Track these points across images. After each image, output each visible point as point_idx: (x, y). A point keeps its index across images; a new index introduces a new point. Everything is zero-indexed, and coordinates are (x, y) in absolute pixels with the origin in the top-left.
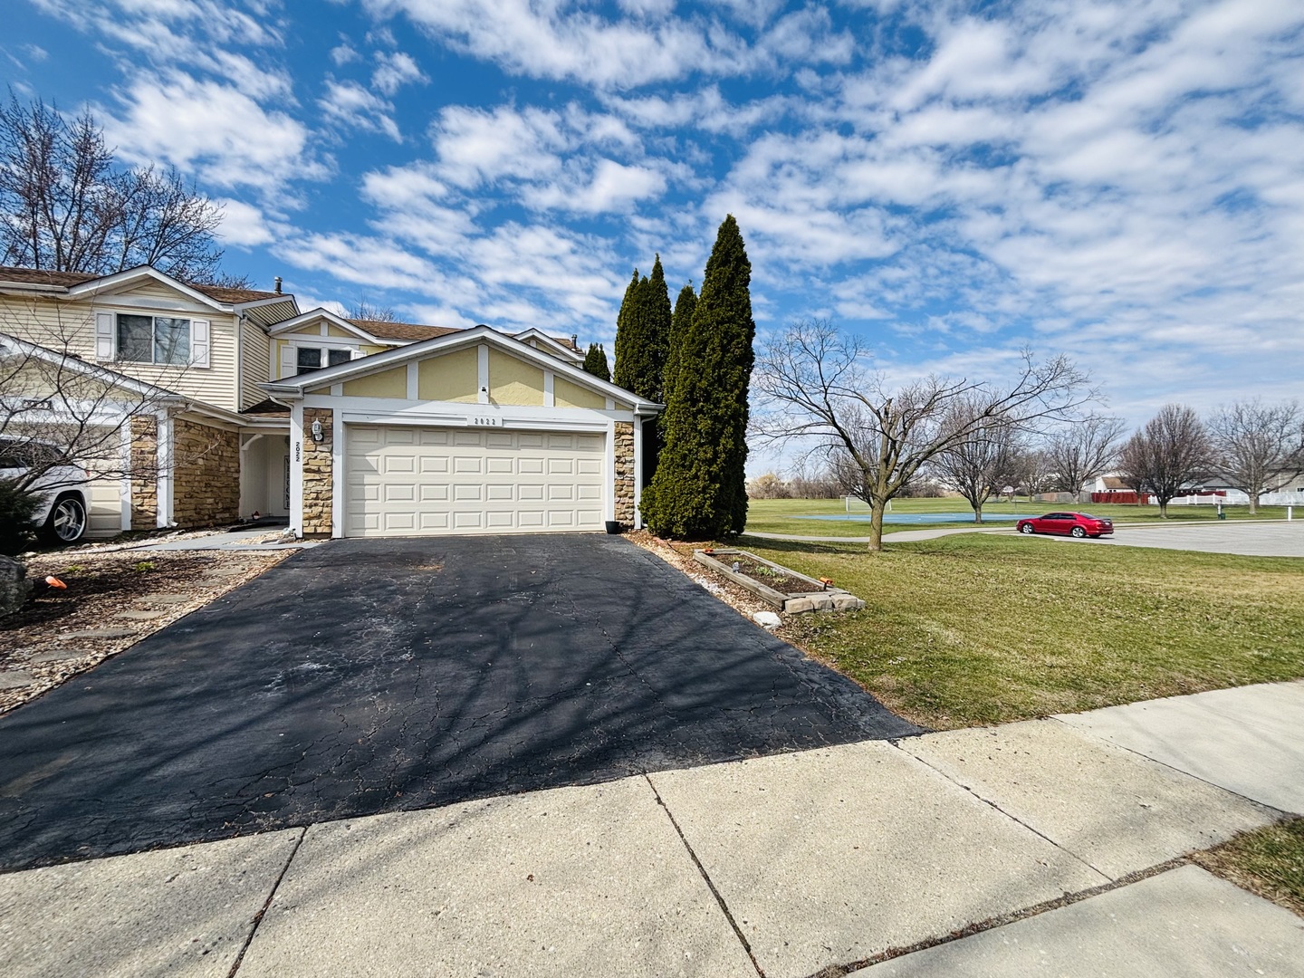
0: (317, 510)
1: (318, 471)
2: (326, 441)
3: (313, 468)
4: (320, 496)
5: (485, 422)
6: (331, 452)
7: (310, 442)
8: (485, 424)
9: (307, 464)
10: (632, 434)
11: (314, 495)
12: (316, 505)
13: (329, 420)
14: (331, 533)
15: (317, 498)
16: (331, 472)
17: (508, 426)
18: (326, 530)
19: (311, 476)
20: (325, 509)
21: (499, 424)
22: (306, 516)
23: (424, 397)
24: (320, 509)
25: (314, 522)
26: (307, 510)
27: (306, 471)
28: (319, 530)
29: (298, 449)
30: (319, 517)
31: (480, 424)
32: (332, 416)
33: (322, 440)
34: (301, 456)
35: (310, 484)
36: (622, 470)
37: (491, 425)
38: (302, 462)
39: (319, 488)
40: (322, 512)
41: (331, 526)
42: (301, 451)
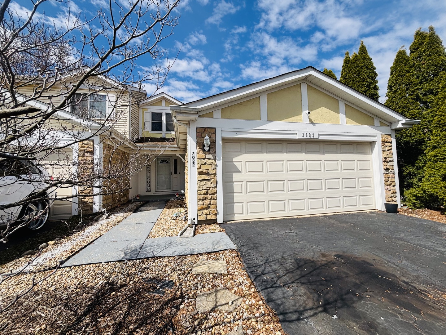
0: (207, 202)
1: (208, 174)
2: (211, 151)
3: (204, 171)
4: (209, 192)
5: (308, 135)
6: (215, 159)
7: (202, 152)
8: (308, 137)
9: (200, 168)
10: (391, 143)
11: (205, 191)
12: (206, 198)
13: (213, 136)
14: (216, 220)
15: (207, 194)
16: (216, 174)
17: (321, 138)
18: (213, 217)
19: (203, 177)
20: (213, 202)
21: (316, 137)
22: (200, 207)
23: (271, 119)
24: (209, 201)
25: (205, 211)
26: (201, 203)
27: (200, 173)
28: (209, 218)
29: (193, 157)
30: (208, 208)
31: (305, 137)
32: (215, 133)
33: (209, 151)
34: (196, 162)
35: (203, 183)
36: (388, 167)
37: (312, 137)
38: (196, 166)
39: (208, 186)
40: (210, 204)
41: (216, 214)
42: (196, 159)
